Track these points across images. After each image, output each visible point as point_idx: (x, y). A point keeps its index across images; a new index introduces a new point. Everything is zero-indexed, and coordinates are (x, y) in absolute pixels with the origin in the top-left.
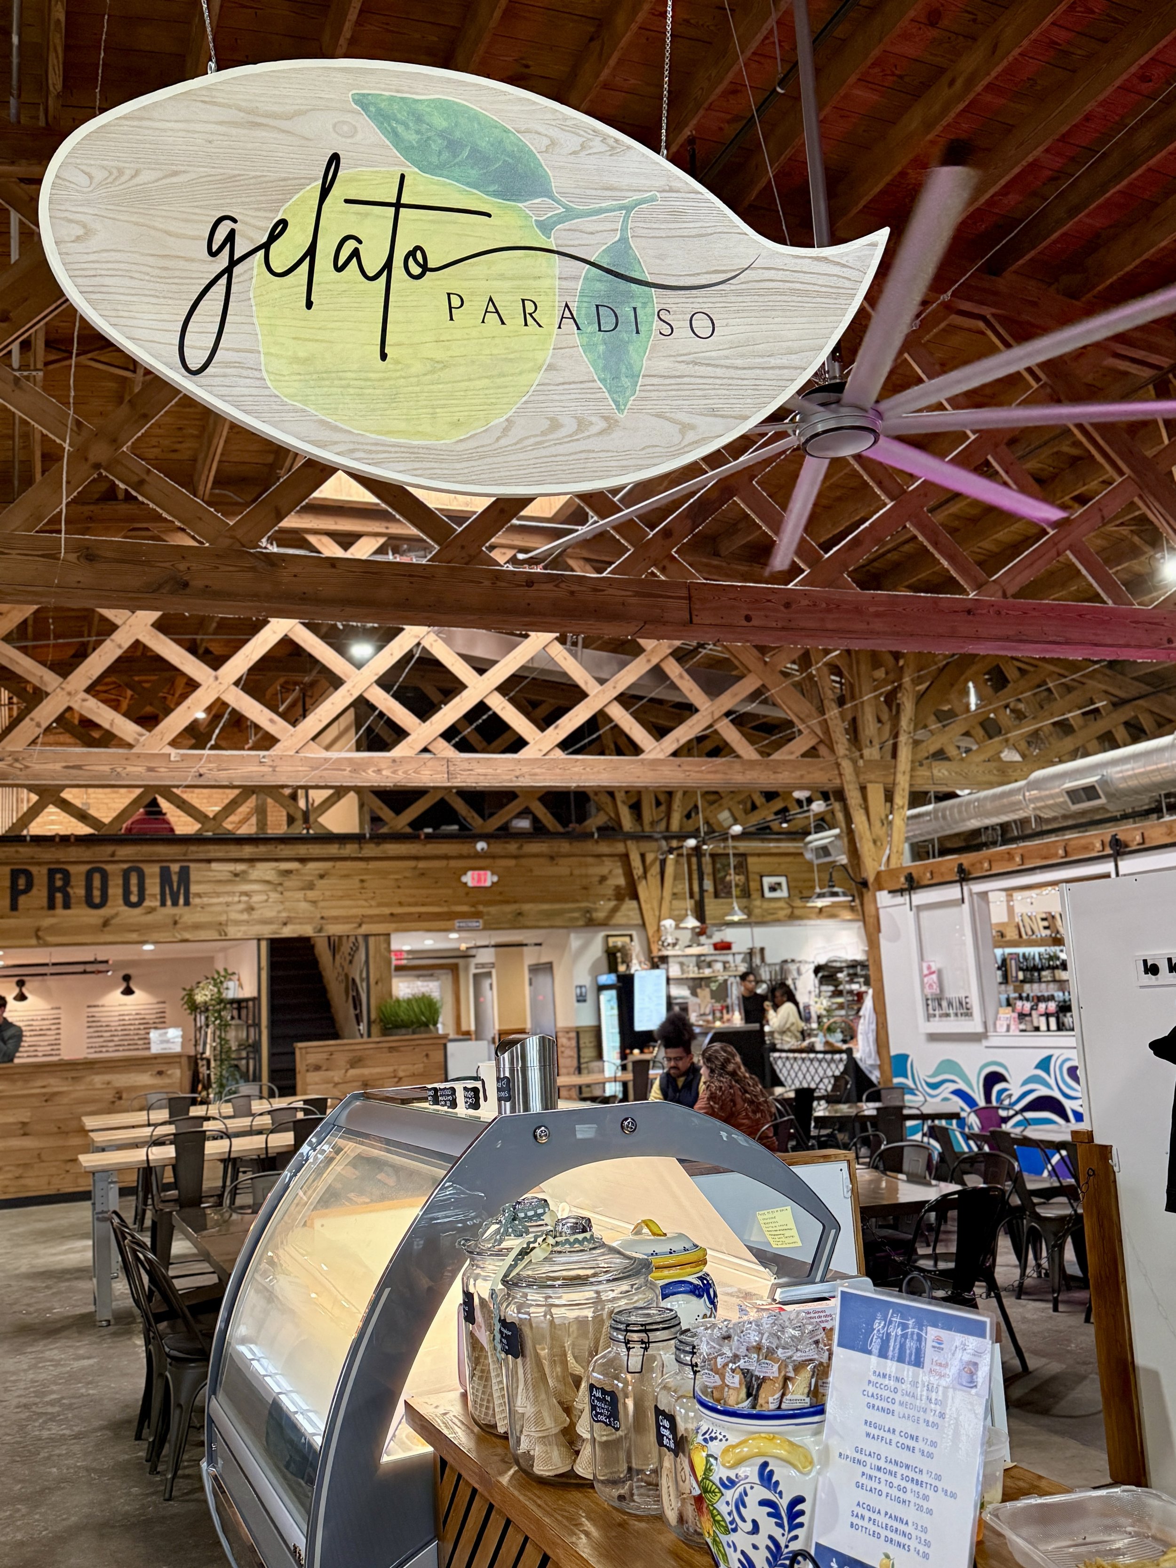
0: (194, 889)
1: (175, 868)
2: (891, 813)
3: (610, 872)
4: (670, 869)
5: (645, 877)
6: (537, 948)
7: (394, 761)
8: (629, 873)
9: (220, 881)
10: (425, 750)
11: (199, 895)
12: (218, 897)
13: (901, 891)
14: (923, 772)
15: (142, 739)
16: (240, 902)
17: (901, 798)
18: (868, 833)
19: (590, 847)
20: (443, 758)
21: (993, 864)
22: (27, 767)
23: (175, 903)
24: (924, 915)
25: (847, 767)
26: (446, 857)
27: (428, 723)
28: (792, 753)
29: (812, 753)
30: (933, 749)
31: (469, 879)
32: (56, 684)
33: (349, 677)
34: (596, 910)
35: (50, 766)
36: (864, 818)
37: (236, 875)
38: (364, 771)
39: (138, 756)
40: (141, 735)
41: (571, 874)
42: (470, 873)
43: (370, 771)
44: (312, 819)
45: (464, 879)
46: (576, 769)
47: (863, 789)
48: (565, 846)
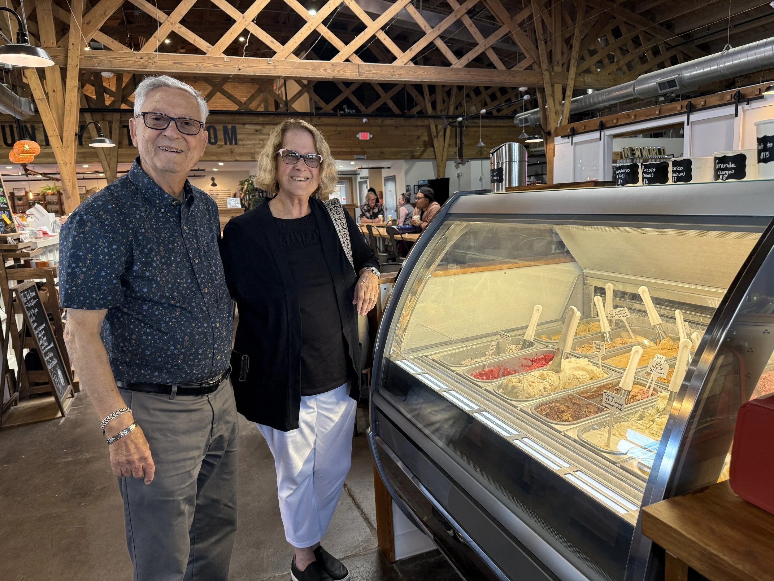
0: (239, 137)
1: (229, 126)
2: (564, 99)
3: (422, 134)
4: (448, 133)
5: (437, 137)
6: (388, 169)
7: (333, 65)
8: (430, 135)
9: (249, 134)
10: (347, 60)
11: (241, 140)
12: (250, 141)
13: (568, 136)
14: (580, 79)
15: (210, 49)
16: (259, 144)
17: (569, 93)
18: (553, 108)
19: (413, 121)
20: (356, 64)
21: (619, 121)
22: (155, 62)
23: (231, 144)
24: (578, 147)
25: (546, 75)
26: (350, 125)
27: (348, 45)
28: (521, 68)
29: (530, 68)
30: (585, 68)
31: (360, 136)
32: (165, 18)
33: (309, 20)
34: (415, 152)
35: (166, 62)
36: (552, 101)
37: (257, 131)
38: (319, 70)
39: (209, 58)
40: (209, 47)
41: (405, 135)
42: (360, 133)
43: (321, 70)
44: (289, 105)
45: (358, 136)
46: (420, 72)
47: (553, 86)
48: (402, 121)
